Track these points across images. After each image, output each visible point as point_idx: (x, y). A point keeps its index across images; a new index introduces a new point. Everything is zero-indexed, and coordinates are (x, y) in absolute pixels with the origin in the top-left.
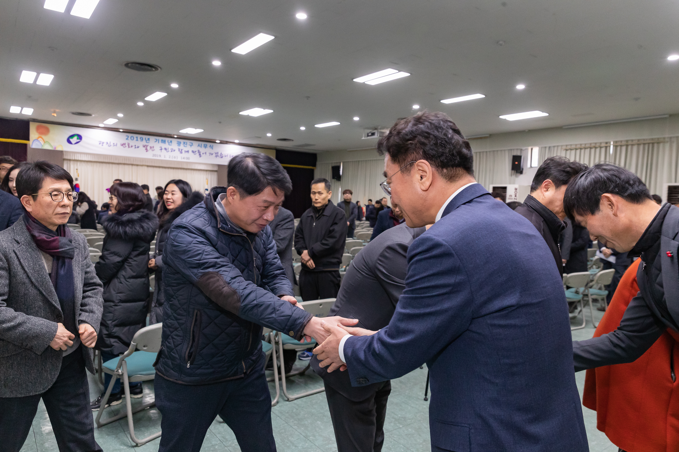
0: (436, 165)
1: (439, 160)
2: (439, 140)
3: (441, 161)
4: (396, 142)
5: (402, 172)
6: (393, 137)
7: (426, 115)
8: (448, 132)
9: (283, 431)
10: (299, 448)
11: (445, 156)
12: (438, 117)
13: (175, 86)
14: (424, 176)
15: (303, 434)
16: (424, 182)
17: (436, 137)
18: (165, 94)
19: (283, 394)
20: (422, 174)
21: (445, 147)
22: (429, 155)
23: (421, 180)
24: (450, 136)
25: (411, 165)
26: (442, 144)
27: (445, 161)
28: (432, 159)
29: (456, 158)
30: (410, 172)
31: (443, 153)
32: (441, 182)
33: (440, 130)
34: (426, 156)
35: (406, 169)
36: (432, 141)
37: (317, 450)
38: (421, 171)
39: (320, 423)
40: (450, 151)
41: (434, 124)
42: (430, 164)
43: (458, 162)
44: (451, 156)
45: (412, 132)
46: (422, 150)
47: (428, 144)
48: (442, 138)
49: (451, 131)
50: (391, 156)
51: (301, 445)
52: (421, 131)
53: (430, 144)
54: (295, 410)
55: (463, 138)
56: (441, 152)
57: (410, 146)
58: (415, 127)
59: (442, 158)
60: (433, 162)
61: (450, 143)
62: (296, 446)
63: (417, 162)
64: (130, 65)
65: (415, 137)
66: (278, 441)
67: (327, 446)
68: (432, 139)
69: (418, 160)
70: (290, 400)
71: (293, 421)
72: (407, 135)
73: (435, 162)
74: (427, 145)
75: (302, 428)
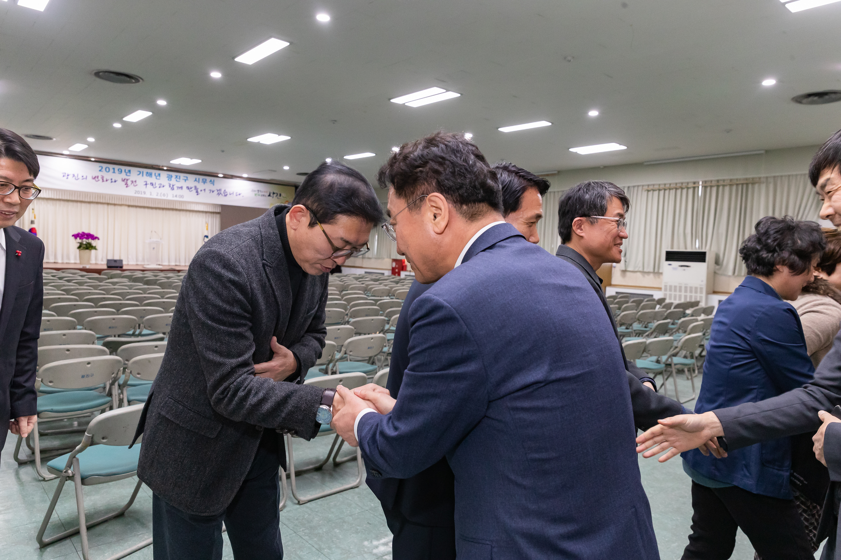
0: (454, 200)
1: (457, 194)
2: (457, 167)
3: (459, 194)
4: (402, 169)
5: (410, 209)
6: (398, 163)
7: (441, 135)
8: (468, 157)
11: (465, 189)
12: (456, 139)
13: (162, 103)
14: (439, 215)
15: (316, 546)
16: (439, 223)
17: (452, 163)
18: (150, 113)
20: (436, 212)
21: (465, 177)
22: (444, 188)
23: (434, 220)
24: (471, 162)
25: (421, 200)
26: (461, 172)
27: (466, 194)
28: (448, 192)
29: (479, 192)
30: (420, 208)
31: (463, 184)
32: (460, 223)
33: (459, 155)
34: (441, 187)
35: (415, 205)
36: (448, 169)
38: (434, 208)
39: (338, 531)
40: (470, 182)
41: (450, 147)
42: (446, 198)
43: (482, 196)
44: (472, 189)
45: (422, 157)
46: (435, 180)
47: (443, 172)
48: (461, 165)
49: (472, 157)
50: (395, 189)
52: (433, 155)
53: (446, 172)
54: (306, 516)
55: (488, 166)
56: (459, 183)
57: (419, 174)
58: (426, 151)
59: (461, 192)
60: (450, 196)
61: (471, 172)
63: (428, 197)
64: (101, 74)
65: (425, 163)
68: (448, 167)
69: (430, 193)
70: (301, 502)
71: (303, 531)
72: (415, 160)
73: (452, 196)
74: (441, 173)
75: (315, 539)
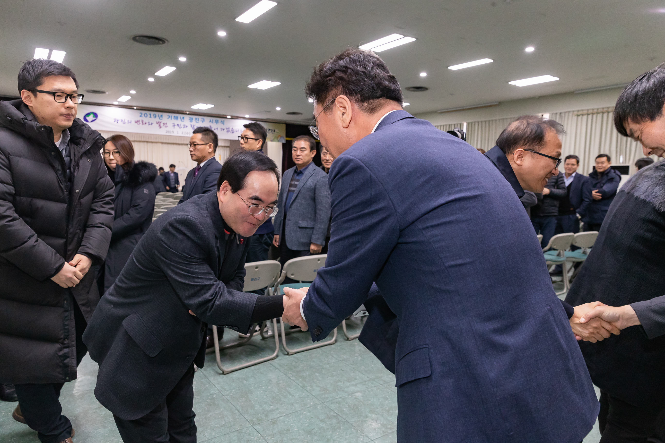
0: (356, 100)
1: (359, 95)
2: (358, 73)
3: (361, 95)
5: (325, 111)
8: (367, 65)
9: (281, 382)
10: (296, 397)
11: (364, 90)
13: (182, 59)
14: (345, 113)
15: (301, 385)
16: (345, 119)
18: (175, 69)
19: (283, 349)
20: (343, 111)
21: (364, 81)
22: (348, 90)
23: (342, 117)
24: (369, 69)
27: (365, 94)
28: (351, 94)
29: (377, 91)
30: (332, 109)
32: (362, 117)
33: (359, 64)
34: (345, 91)
35: (328, 107)
37: (314, 400)
38: (342, 108)
39: (318, 375)
41: (353, 59)
42: (350, 99)
45: (331, 69)
46: (341, 85)
47: (346, 78)
48: (361, 71)
49: (372, 65)
51: (298, 395)
52: (340, 66)
53: (349, 78)
54: (294, 363)
57: (329, 82)
58: (335, 64)
59: (362, 93)
60: (353, 97)
61: (369, 76)
62: (293, 396)
63: (337, 99)
64: (137, 38)
65: (334, 73)
66: (275, 391)
67: (324, 396)
68: (351, 74)
69: (338, 96)
70: (290, 354)
71: (291, 373)
73: (355, 97)
75: (300, 380)
